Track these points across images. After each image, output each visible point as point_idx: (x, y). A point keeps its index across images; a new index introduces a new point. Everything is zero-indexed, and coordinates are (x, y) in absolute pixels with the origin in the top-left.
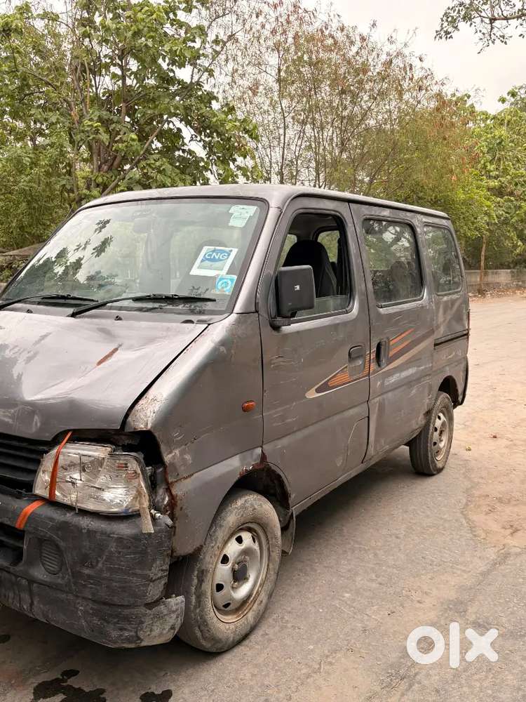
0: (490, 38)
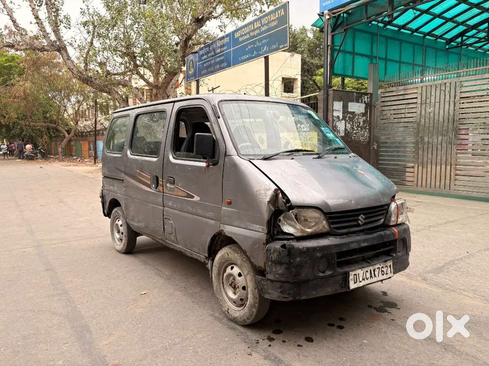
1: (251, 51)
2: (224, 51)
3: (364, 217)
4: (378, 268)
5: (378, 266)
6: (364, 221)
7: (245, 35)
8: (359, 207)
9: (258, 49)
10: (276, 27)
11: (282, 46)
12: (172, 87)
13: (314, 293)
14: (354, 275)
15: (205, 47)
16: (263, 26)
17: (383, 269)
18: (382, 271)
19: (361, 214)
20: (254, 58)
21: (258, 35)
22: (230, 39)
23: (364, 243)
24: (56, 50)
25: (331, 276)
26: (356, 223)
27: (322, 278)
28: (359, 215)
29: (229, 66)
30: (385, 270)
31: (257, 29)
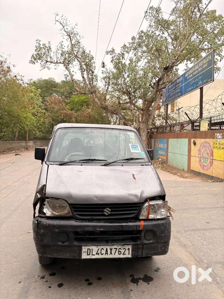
0: (44, 67)
1: (193, 85)
2: (180, 86)
3: (110, 210)
4: (115, 248)
5: (116, 247)
6: (110, 213)
7: (191, 74)
8: (101, 203)
9: (197, 83)
10: (206, 68)
11: (209, 80)
12: (155, 109)
13: (56, 254)
14: (88, 249)
15: (171, 84)
16: (199, 68)
17: (120, 250)
18: (119, 251)
19: (106, 208)
20: (194, 89)
21: (197, 74)
22: (183, 78)
23: (99, 228)
24: (90, 94)
25: (67, 246)
26: (102, 213)
27: (61, 246)
28: (105, 208)
29: (182, 95)
30: (122, 251)
31: (196, 70)
